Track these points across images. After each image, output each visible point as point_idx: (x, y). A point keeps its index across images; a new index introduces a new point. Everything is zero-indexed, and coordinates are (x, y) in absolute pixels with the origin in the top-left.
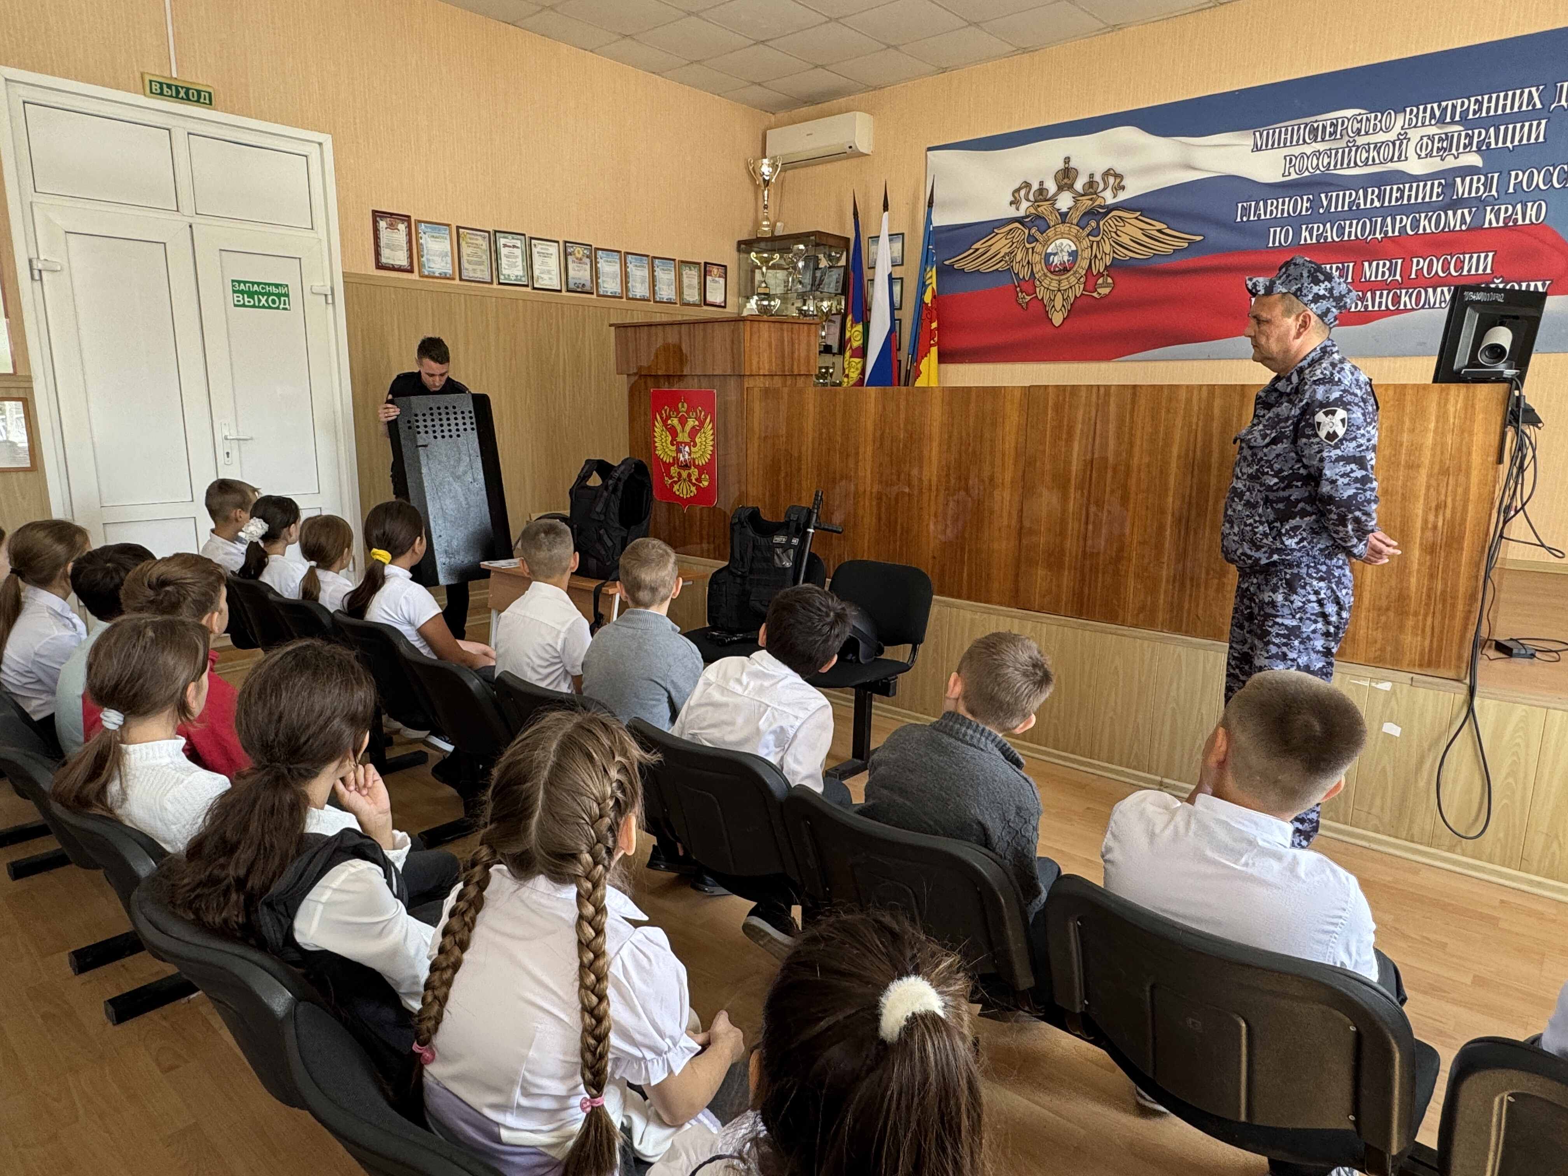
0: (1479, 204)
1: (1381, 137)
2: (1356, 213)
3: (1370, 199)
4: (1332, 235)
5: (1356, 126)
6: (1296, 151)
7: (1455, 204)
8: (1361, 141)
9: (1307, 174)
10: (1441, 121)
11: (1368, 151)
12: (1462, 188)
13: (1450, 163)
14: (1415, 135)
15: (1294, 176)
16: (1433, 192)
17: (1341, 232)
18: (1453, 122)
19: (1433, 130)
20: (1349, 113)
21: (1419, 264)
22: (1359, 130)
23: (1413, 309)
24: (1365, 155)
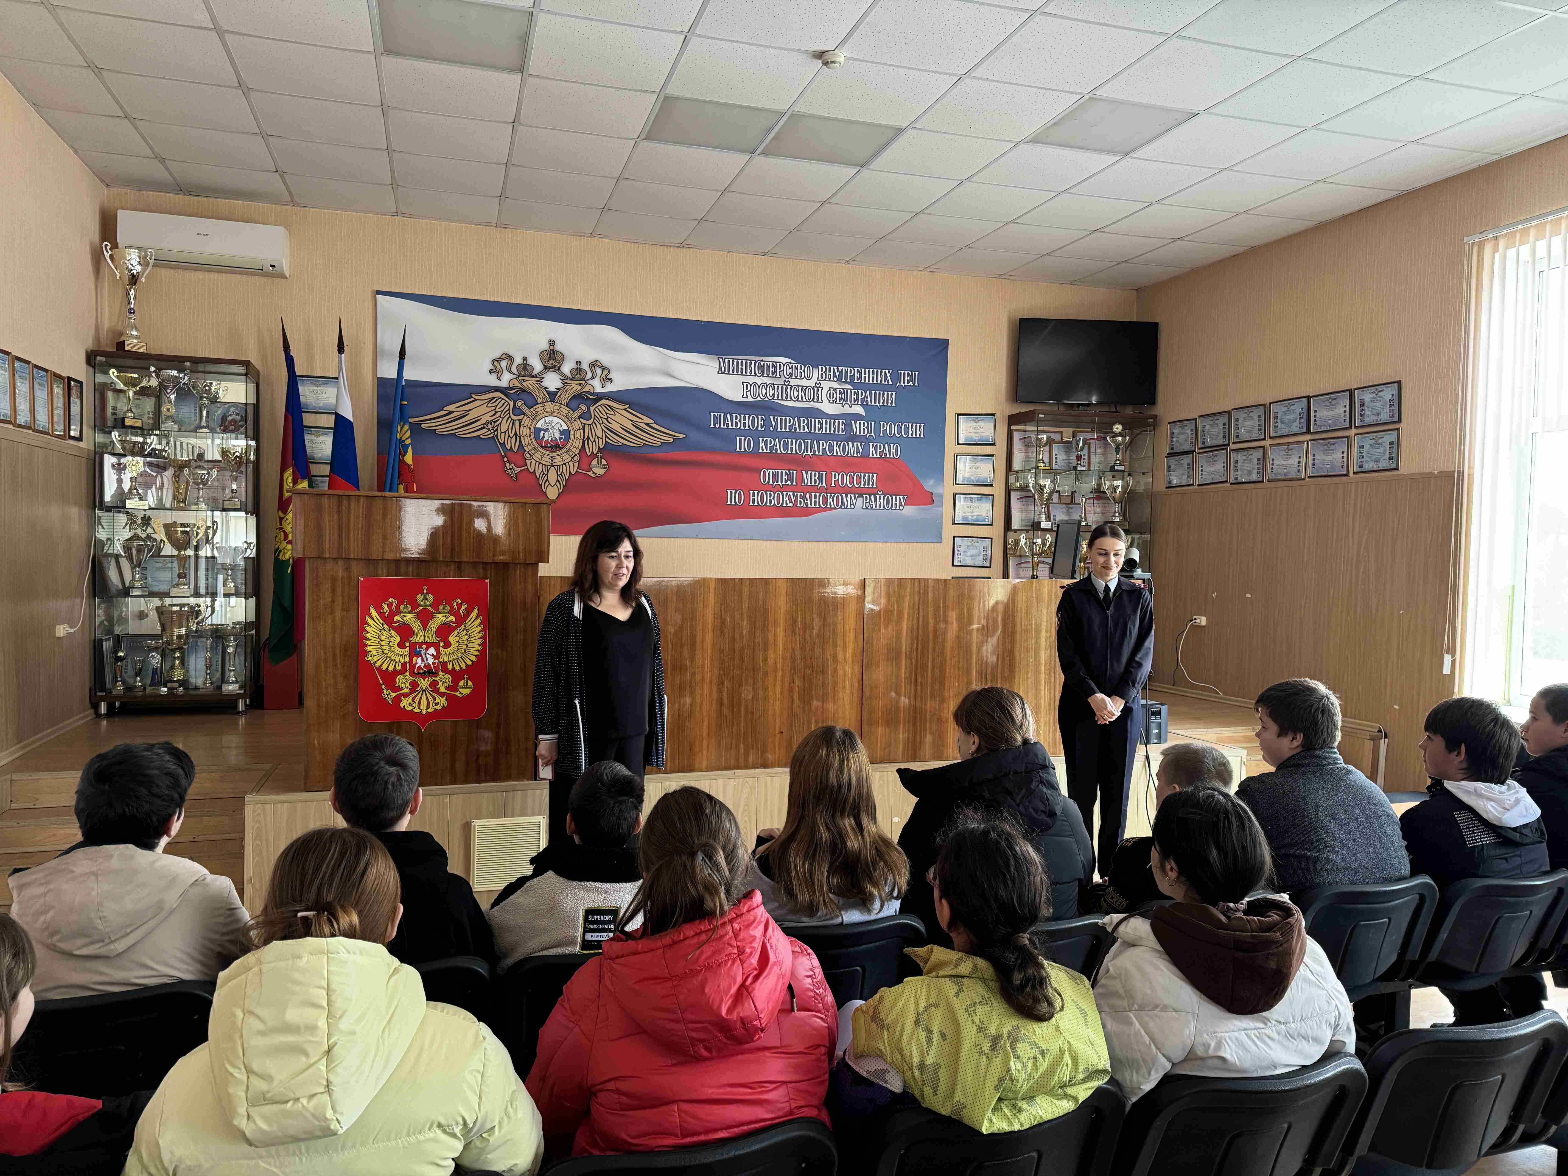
0: (865, 440)
1: (804, 382)
2: (793, 434)
3: (802, 426)
4: (780, 449)
5: (789, 371)
6: (751, 380)
7: (853, 438)
8: (793, 382)
9: (759, 399)
10: (839, 380)
11: (798, 391)
12: (857, 428)
13: (847, 409)
14: (826, 385)
15: (750, 399)
16: (837, 427)
17: (786, 448)
18: (846, 382)
19: (835, 385)
20: (784, 360)
21: (836, 477)
22: (791, 374)
23: (835, 508)
24: (796, 394)
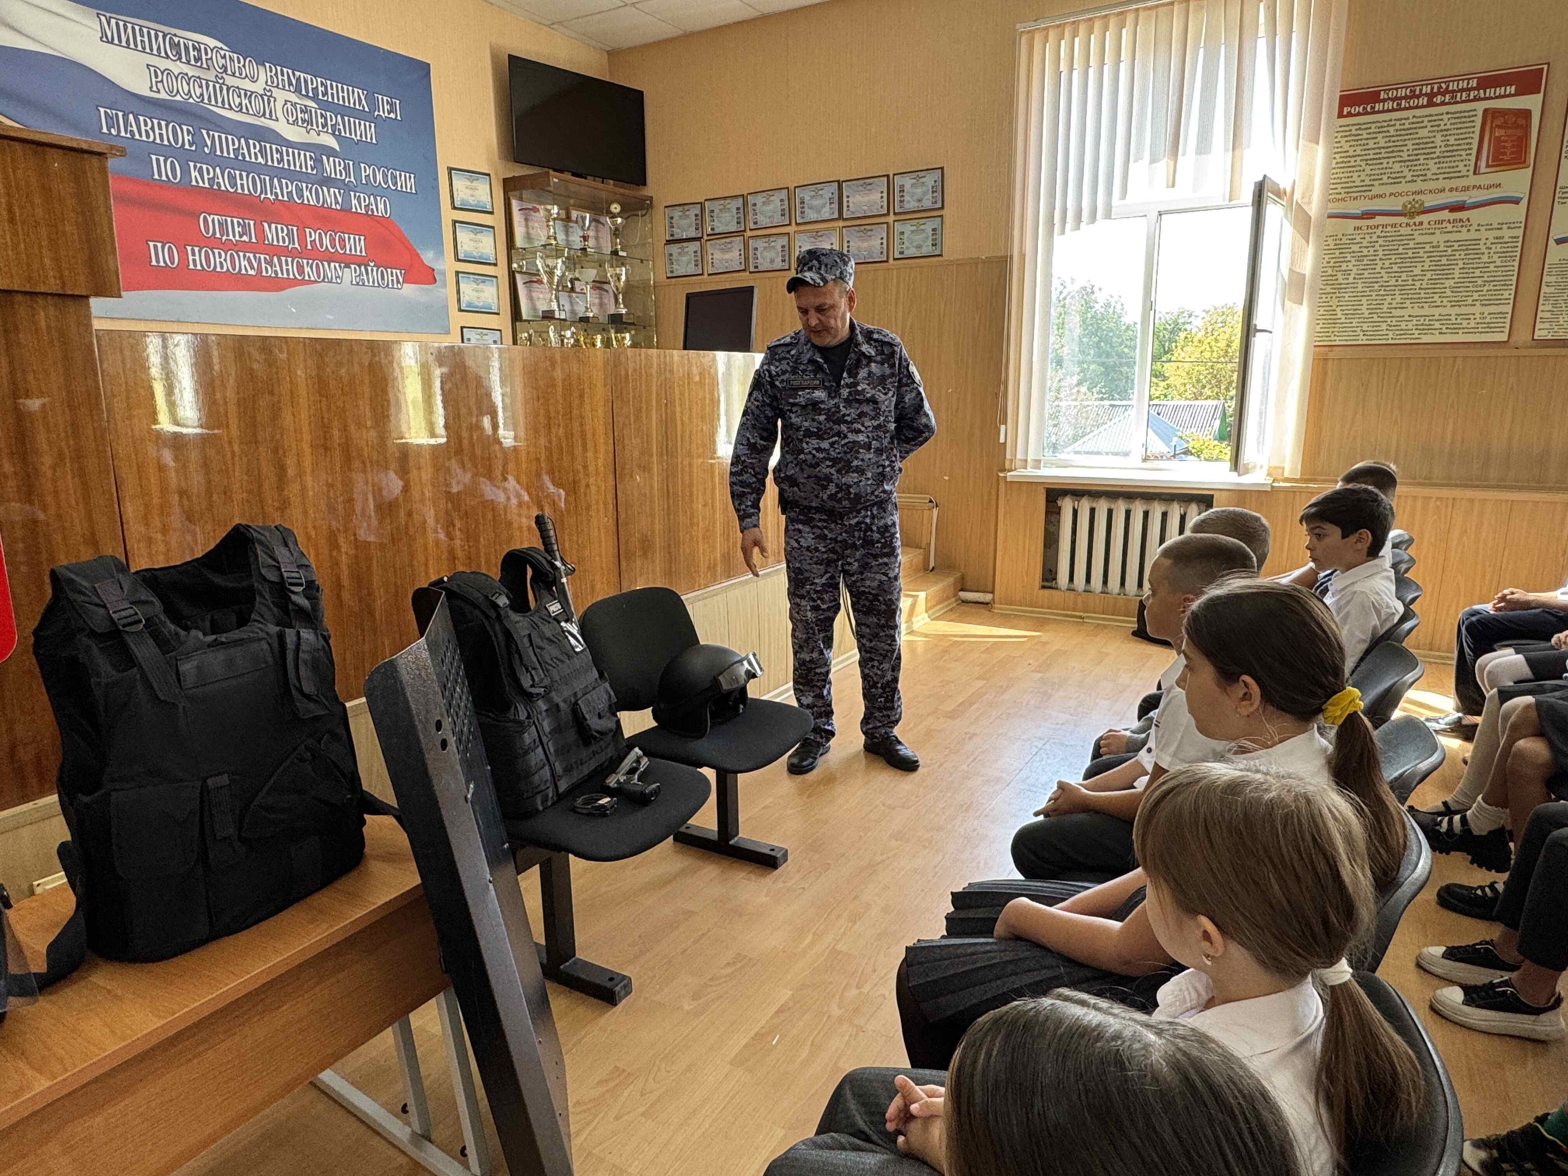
0: (346, 188)
1: (247, 85)
2: (240, 163)
3: (252, 152)
4: (225, 184)
5: (222, 62)
6: (163, 64)
7: (327, 182)
8: (230, 81)
9: (178, 98)
10: (298, 90)
11: (239, 96)
12: (330, 166)
13: (313, 138)
14: (281, 96)
15: (163, 95)
16: (303, 162)
17: (234, 184)
18: (307, 96)
19: (294, 98)
20: (212, 43)
21: (312, 236)
22: (225, 67)
23: (315, 282)
24: (237, 101)
